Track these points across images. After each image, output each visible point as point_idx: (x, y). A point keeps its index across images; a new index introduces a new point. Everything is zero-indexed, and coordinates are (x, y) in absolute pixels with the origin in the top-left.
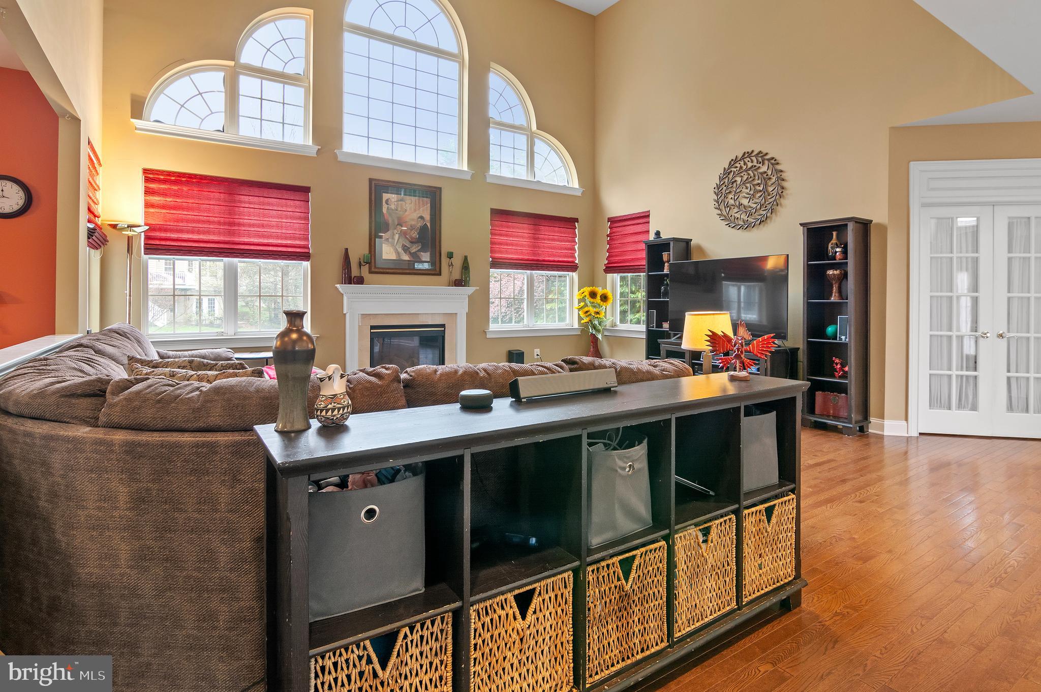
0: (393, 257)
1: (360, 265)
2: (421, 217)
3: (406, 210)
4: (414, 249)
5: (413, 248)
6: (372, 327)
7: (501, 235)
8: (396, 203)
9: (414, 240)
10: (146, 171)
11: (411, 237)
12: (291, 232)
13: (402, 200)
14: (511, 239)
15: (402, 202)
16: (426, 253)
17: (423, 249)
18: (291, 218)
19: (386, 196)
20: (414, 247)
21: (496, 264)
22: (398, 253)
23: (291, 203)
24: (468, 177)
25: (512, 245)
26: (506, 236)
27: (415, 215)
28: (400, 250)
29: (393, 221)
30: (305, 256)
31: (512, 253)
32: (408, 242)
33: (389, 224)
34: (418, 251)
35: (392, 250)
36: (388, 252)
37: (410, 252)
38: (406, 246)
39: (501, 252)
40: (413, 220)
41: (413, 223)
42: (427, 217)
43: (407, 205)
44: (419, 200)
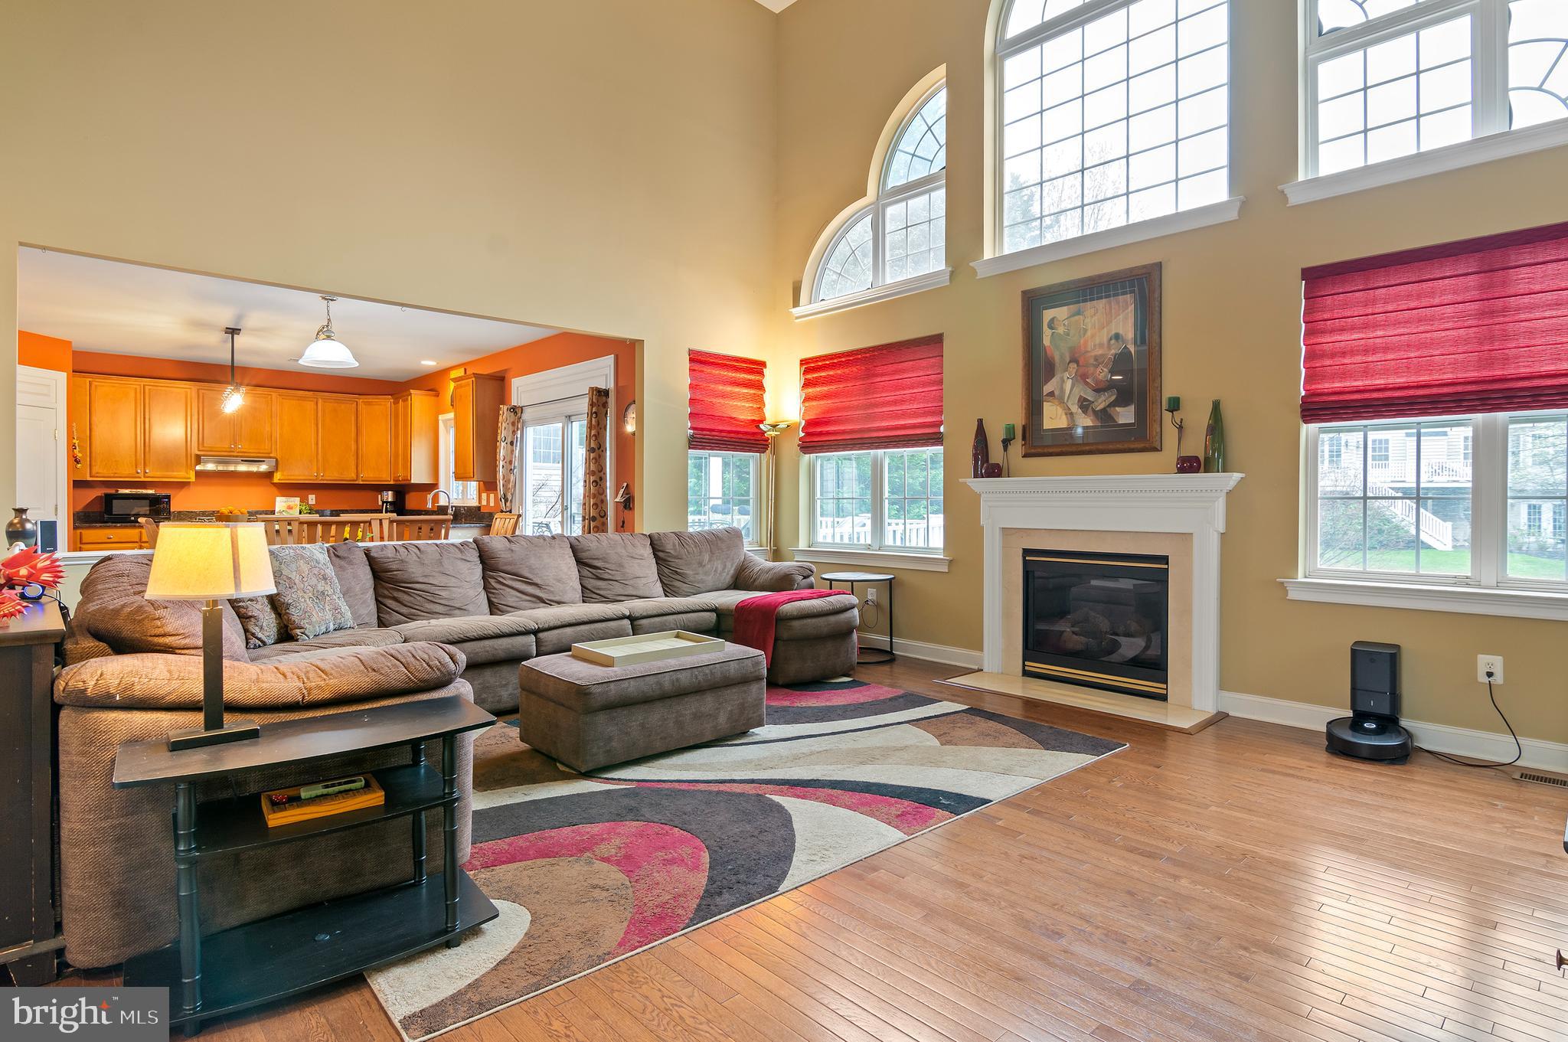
0: (1062, 423)
1: (1006, 443)
2: (1117, 337)
3: (1085, 331)
4: (1102, 402)
5: (1100, 401)
6: (1027, 552)
7: (1342, 330)
8: (1066, 322)
9: (1102, 385)
10: (803, 362)
11: (1097, 382)
12: (922, 406)
13: (1078, 313)
14: (1380, 333)
15: (1077, 317)
16: (1129, 407)
17: (1123, 399)
18: (924, 385)
19: (1048, 315)
20: (1103, 398)
21: (1316, 409)
22: (1070, 415)
23: (924, 363)
24: (1233, 215)
25: (1386, 349)
26: (1365, 327)
27: (1104, 336)
28: (1075, 408)
29: (1062, 356)
30: (936, 439)
31: (1386, 372)
32: (1089, 391)
33: (1054, 365)
34: (1113, 404)
35: (1060, 411)
36: (1053, 418)
37: (1094, 411)
38: (1086, 400)
39: (1344, 375)
40: (1101, 345)
41: (1100, 352)
42: (1129, 332)
43: (1087, 320)
44: (1110, 303)
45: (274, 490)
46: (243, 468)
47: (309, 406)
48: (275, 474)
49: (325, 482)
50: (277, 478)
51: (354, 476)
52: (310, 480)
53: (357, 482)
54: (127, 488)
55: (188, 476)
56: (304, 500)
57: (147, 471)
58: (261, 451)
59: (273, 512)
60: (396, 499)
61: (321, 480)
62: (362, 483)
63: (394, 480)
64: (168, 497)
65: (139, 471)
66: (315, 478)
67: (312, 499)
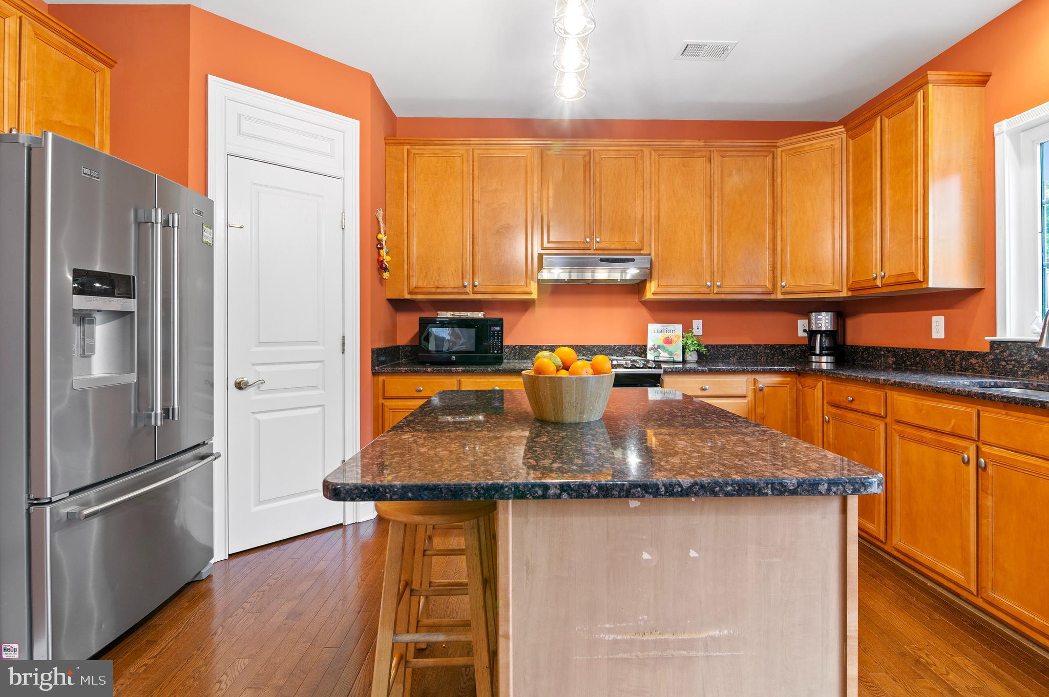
45: (644, 312)
46: (602, 274)
47: (699, 165)
48: (648, 285)
49: (723, 297)
50: (651, 291)
51: (769, 285)
52: (700, 293)
53: (773, 297)
54: (447, 310)
55: (527, 289)
56: (687, 329)
57: (476, 283)
58: (628, 246)
59: (642, 350)
60: (838, 328)
61: (717, 293)
62: (780, 296)
63: (849, 290)
64: (499, 322)
65: (466, 283)
66: (707, 290)
67: (698, 326)
